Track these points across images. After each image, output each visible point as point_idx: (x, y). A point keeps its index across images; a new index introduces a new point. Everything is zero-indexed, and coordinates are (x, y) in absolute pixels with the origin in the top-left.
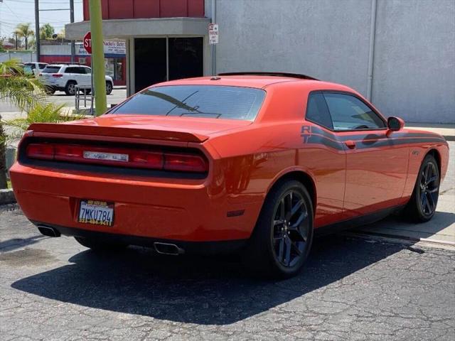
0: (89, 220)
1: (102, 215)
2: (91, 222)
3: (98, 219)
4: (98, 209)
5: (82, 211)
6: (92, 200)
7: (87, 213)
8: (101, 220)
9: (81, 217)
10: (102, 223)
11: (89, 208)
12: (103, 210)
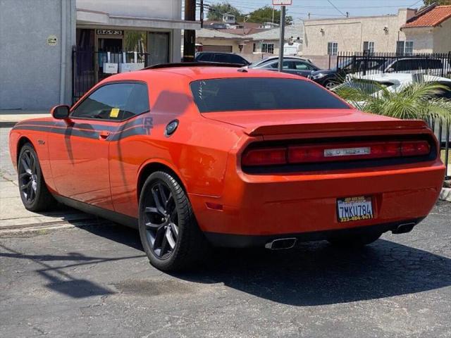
0: (351, 218)
1: (362, 210)
2: (353, 219)
3: (359, 215)
4: (356, 204)
5: (340, 210)
6: (348, 197)
7: (346, 211)
8: (362, 214)
9: (341, 216)
10: (364, 217)
11: (346, 206)
12: (362, 204)
